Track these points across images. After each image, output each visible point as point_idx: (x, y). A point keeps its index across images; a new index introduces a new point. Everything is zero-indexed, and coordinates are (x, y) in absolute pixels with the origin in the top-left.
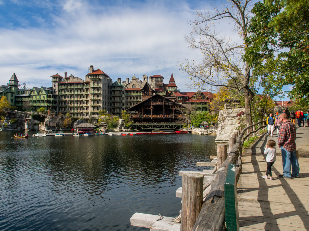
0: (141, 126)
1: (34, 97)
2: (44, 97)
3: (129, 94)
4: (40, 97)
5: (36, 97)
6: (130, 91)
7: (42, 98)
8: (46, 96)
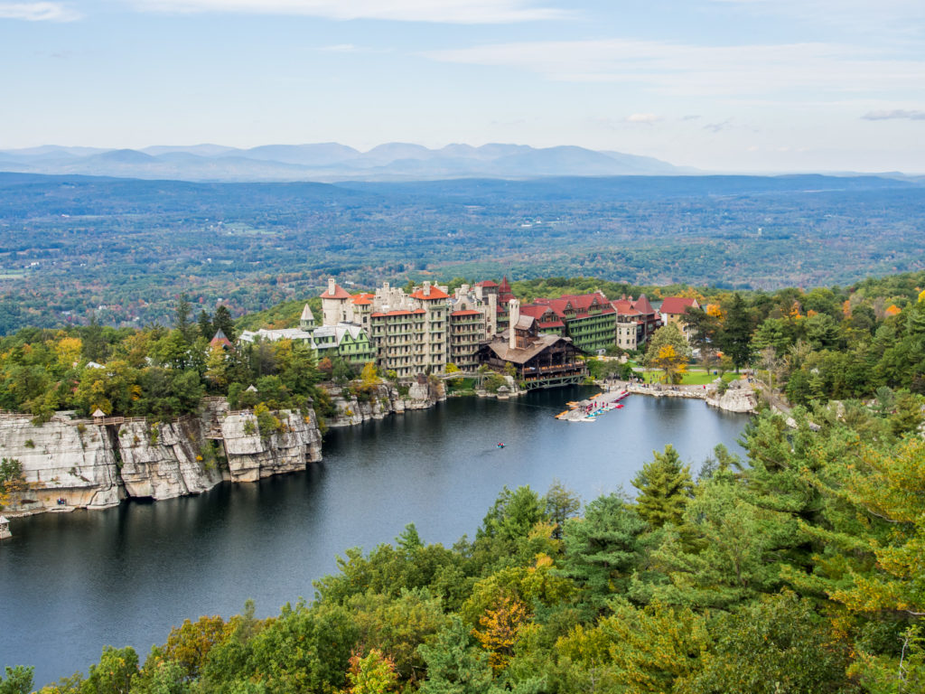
0: (536, 383)
1: (346, 348)
2: (364, 346)
3: (457, 323)
4: (358, 348)
5: (350, 348)
6: (459, 317)
7: (361, 350)
8: (367, 345)
